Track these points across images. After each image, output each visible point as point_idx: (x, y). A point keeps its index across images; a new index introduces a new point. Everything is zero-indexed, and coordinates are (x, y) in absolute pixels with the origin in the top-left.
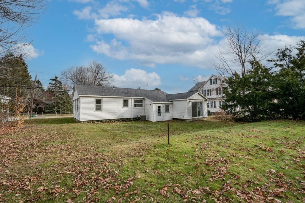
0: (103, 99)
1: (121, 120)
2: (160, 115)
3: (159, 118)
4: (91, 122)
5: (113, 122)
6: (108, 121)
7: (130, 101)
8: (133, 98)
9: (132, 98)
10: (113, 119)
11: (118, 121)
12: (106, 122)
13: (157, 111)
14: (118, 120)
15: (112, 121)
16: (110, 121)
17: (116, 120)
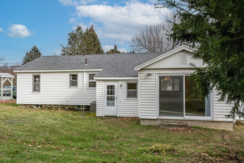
0: (41, 74)
1: (66, 108)
2: (113, 105)
3: (110, 111)
4: (29, 107)
5: (55, 109)
6: (49, 107)
7: (80, 76)
8: (85, 72)
9: (83, 72)
10: (55, 105)
11: (62, 109)
12: (46, 108)
13: (106, 95)
14: (62, 107)
15: (53, 108)
16: (52, 107)
17: (60, 106)
